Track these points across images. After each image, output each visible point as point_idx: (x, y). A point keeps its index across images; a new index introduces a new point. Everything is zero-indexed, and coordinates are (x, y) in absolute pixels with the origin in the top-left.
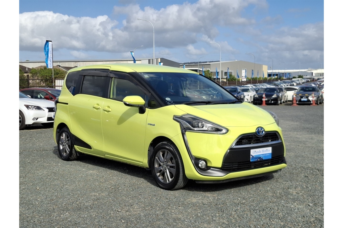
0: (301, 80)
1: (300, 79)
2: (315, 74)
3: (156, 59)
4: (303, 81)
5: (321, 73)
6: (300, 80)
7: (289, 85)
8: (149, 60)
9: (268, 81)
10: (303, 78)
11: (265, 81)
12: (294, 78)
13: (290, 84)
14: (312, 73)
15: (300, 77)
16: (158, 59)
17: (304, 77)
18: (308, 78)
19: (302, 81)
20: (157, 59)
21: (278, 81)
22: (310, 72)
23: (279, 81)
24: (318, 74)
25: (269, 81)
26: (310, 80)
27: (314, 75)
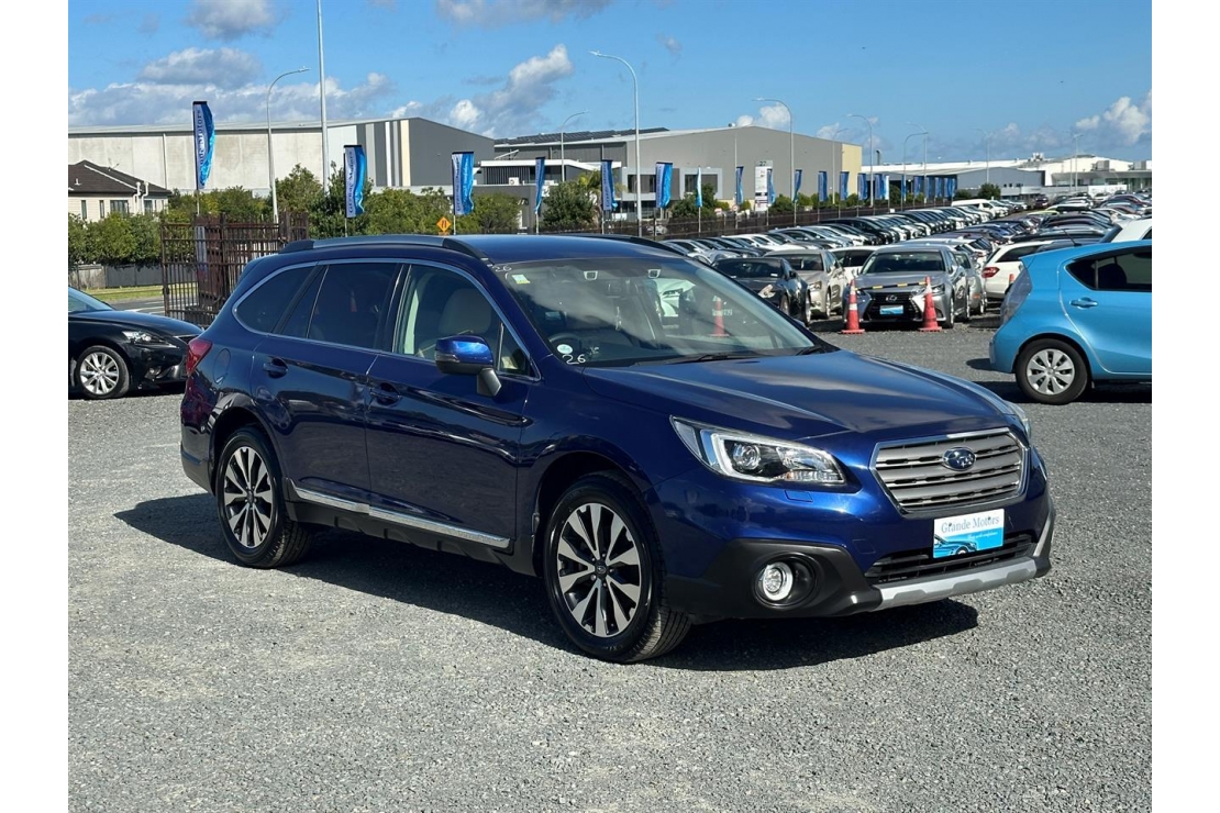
0: (985, 205)
1: (981, 201)
2: (1053, 177)
3: (391, 122)
4: (995, 210)
5: (1074, 174)
6: (981, 207)
7: (928, 231)
8: (358, 125)
9: (843, 215)
10: (1002, 194)
11: (830, 216)
12: (962, 196)
13: (933, 225)
14: (1043, 173)
15: (988, 192)
16: (399, 121)
17: (1004, 192)
18: (1020, 197)
19: (987, 209)
20: (395, 124)
21: (886, 212)
22: (1035, 169)
23: (892, 211)
24: (1067, 176)
25: (849, 215)
26: (1025, 207)
27: (1049, 181)
